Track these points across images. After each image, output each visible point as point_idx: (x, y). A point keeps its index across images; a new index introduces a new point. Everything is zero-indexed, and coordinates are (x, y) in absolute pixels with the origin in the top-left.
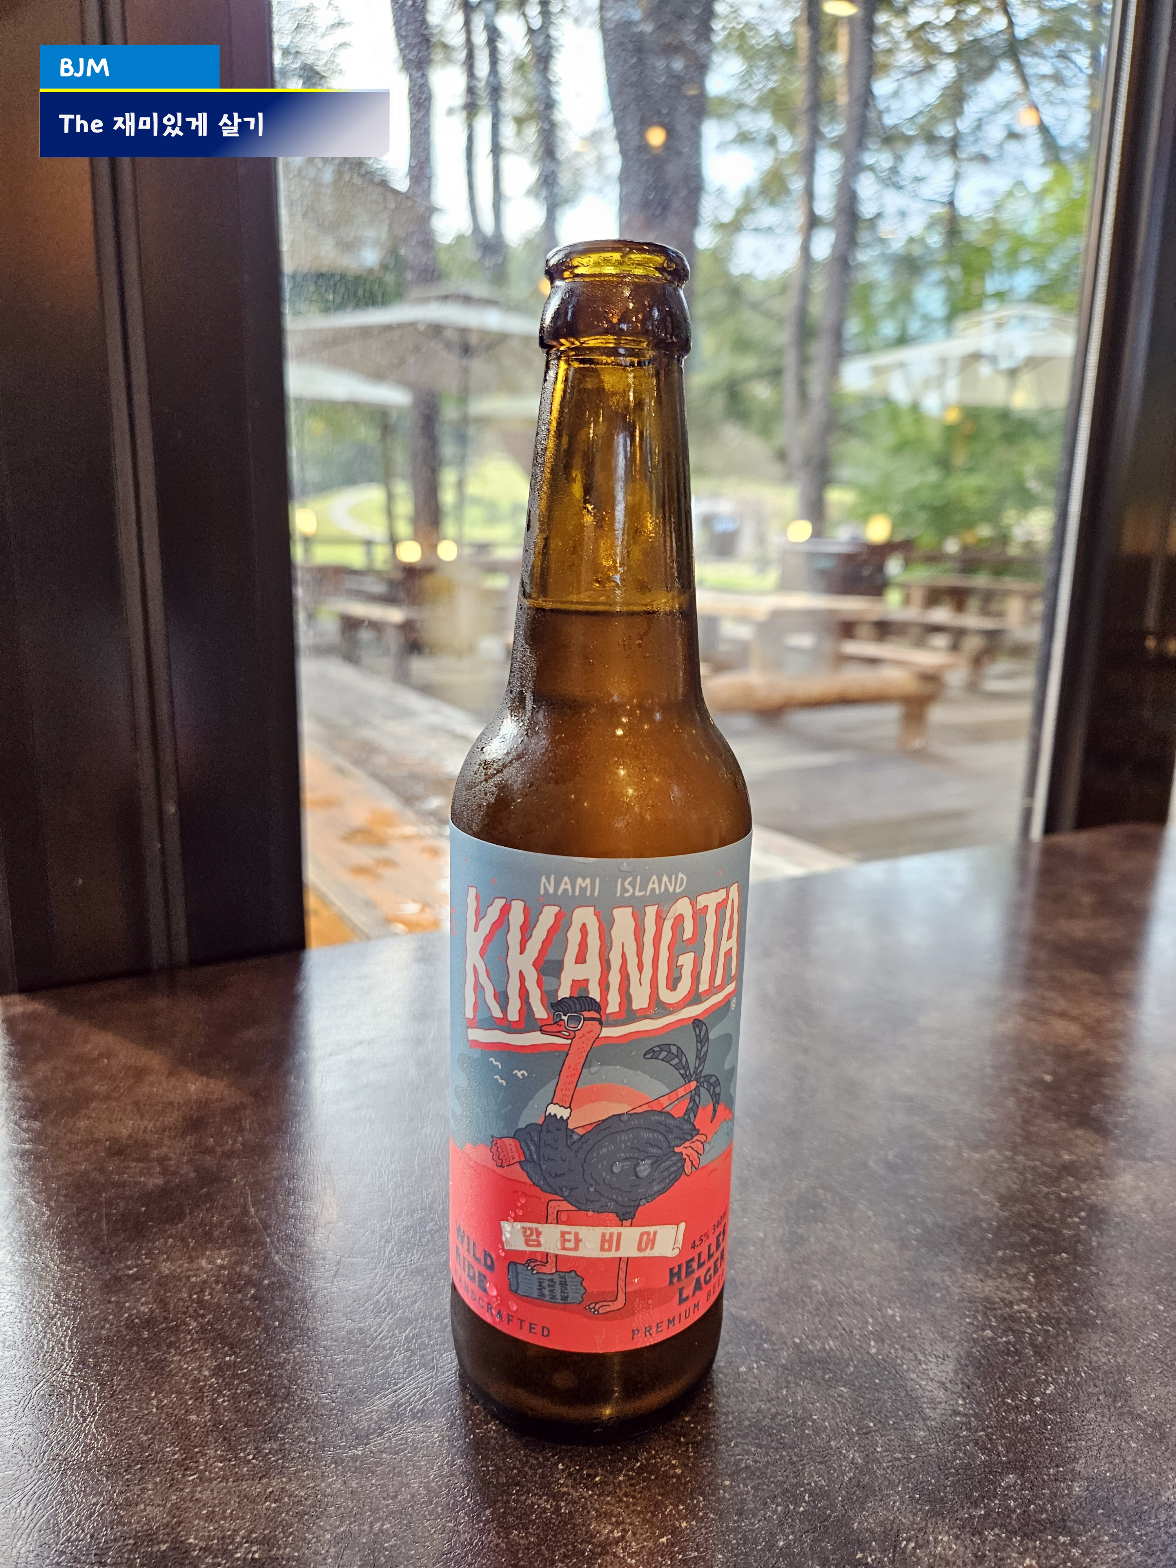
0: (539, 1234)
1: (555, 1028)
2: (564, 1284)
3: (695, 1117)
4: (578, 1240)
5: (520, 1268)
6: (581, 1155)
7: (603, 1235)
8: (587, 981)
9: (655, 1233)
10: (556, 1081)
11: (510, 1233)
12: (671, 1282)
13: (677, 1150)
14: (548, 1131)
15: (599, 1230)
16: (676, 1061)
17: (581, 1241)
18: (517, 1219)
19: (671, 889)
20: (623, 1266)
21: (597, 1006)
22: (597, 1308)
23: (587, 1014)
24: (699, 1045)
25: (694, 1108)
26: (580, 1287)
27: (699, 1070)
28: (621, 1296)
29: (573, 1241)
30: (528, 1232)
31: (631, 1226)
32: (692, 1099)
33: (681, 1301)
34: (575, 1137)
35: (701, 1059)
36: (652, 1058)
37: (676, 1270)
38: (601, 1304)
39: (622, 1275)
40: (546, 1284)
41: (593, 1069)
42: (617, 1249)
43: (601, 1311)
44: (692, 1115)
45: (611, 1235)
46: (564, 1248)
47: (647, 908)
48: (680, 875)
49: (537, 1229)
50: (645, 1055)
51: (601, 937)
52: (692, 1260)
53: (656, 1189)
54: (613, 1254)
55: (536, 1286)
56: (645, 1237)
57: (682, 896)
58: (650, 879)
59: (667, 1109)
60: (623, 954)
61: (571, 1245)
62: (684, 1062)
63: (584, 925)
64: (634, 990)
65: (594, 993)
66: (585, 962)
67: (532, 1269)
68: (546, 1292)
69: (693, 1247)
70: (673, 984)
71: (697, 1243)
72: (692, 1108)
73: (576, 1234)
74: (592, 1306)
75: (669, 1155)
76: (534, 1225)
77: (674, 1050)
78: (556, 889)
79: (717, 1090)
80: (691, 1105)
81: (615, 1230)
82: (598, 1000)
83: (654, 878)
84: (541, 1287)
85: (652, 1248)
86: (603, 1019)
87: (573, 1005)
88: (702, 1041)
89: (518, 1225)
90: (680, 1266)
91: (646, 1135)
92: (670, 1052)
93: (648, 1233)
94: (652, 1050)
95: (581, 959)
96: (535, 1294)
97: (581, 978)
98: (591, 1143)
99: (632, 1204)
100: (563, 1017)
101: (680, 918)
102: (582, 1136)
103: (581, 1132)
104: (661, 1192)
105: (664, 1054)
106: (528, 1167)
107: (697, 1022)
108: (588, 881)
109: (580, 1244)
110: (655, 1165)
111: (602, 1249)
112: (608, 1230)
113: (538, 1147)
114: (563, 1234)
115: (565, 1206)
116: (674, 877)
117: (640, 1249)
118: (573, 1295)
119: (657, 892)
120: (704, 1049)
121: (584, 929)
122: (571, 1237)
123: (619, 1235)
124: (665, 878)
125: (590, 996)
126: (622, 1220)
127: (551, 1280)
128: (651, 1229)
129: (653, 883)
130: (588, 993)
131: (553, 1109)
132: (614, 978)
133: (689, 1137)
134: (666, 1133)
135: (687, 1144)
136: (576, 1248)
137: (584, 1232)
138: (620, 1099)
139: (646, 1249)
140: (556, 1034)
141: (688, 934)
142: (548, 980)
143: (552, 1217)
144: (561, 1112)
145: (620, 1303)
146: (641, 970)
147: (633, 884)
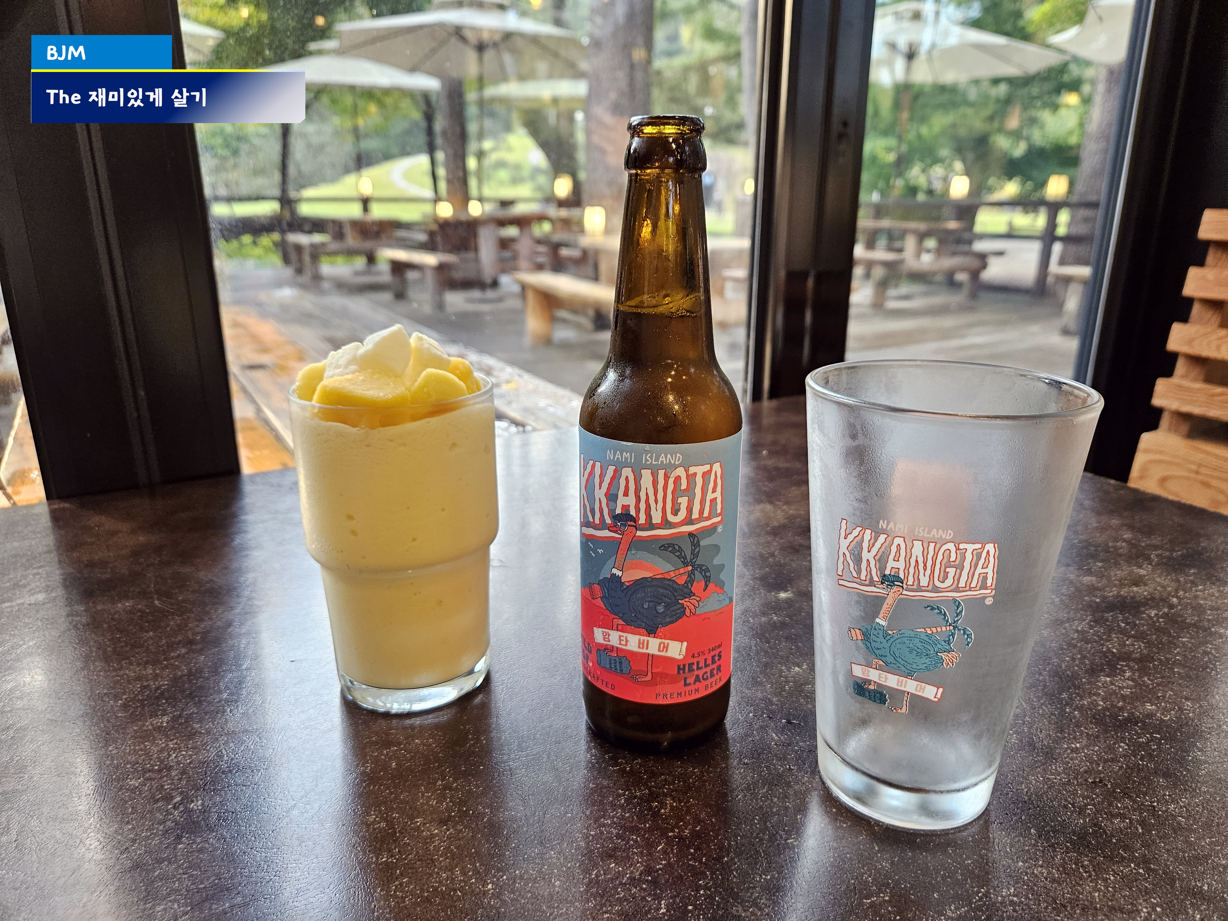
0: (609, 635)
1: (615, 529)
2: (621, 663)
3: (692, 586)
4: (627, 641)
5: (602, 652)
6: (628, 596)
7: (640, 640)
8: (629, 506)
9: (668, 644)
10: (615, 556)
11: (597, 634)
12: (678, 672)
13: (680, 601)
14: (612, 582)
15: (637, 637)
16: (678, 554)
18: (600, 627)
19: (673, 462)
20: (650, 658)
21: (635, 520)
22: (637, 678)
23: (629, 523)
24: (693, 547)
26: (628, 665)
27: (693, 561)
28: (650, 674)
29: (625, 641)
30: (605, 634)
31: (654, 637)
32: (689, 576)
33: (686, 685)
34: (625, 587)
35: (695, 555)
36: (664, 550)
37: (682, 667)
38: (639, 676)
39: (650, 663)
40: (612, 662)
41: (633, 552)
42: (647, 648)
43: (639, 680)
44: (689, 585)
45: (644, 641)
46: (620, 644)
48: (678, 455)
49: (608, 633)
50: (660, 548)
52: (693, 664)
53: (668, 620)
54: (644, 651)
55: (608, 662)
56: (662, 645)
59: (674, 579)
61: (623, 643)
62: (683, 554)
63: (627, 477)
65: (633, 512)
67: (607, 653)
68: (613, 666)
69: (693, 656)
70: (675, 512)
71: (696, 655)
72: (689, 581)
73: (626, 638)
74: (635, 676)
75: (676, 604)
76: (607, 630)
77: (677, 547)
80: (689, 579)
81: (646, 638)
84: (610, 663)
85: (666, 651)
86: (637, 527)
87: (623, 518)
88: (695, 546)
89: (601, 630)
90: (684, 665)
91: (661, 591)
92: (674, 548)
93: (664, 644)
94: (663, 546)
95: (626, 494)
96: (608, 667)
98: (633, 590)
99: (655, 626)
100: (618, 523)
102: (628, 587)
103: (627, 584)
104: (671, 623)
105: (670, 549)
106: (605, 600)
107: (691, 535)
108: (628, 454)
109: (628, 643)
110: (667, 608)
111: (639, 647)
112: (642, 638)
113: (608, 590)
114: (620, 636)
115: (621, 622)
117: (659, 650)
118: (626, 670)
120: (697, 550)
121: (627, 479)
122: (624, 638)
123: (648, 641)
124: (669, 456)
126: (649, 634)
127: (615, 660)
128: (666, 641)
131: (615, 571)
132: (643, 506)
133: (688, 596)
134: (674, 592)
135: (687, 600)
136: (626, 645)
137: (630, 637)
138: (647, 569)
139: (663, 651)
140: (615, 532)
141: (684, 486)
142: (611, 503)
143: (615, 627)
144: (619, 573)
145: (649, 678)
146: (656, 503)
147: (651, 457)
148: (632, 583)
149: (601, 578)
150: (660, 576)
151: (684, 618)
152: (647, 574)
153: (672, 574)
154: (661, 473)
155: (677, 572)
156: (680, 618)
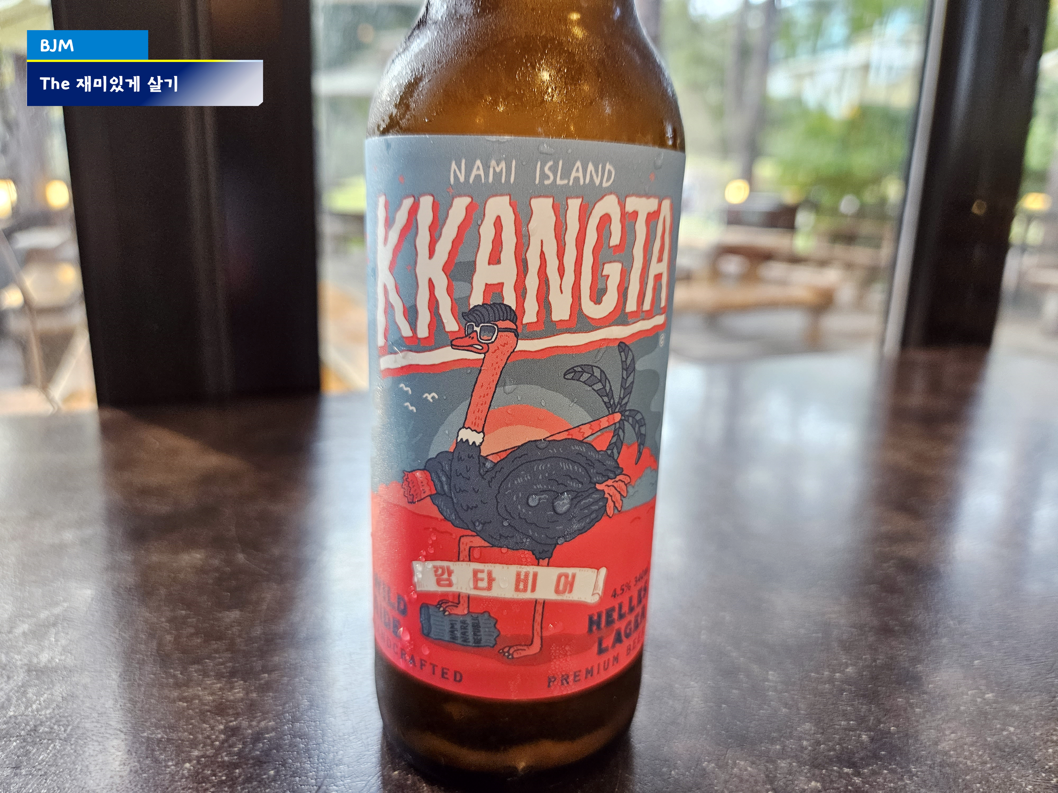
0: (450, 573)
1: (467, 341)
2: (476, 627)
3: (619, 453)
4: (491, 580)
5: (432, 610)
6: (495, 485)
7: (518, 575)
8: (502, 284)
9: (574, 576)
10: (468, 402)
11: (422, 573)
12: (590, 630)
13: (598, 487)
14: (460, 459)
15: (514, 569)
16: (599, 386)
17: (494, 580)
18: (428, 558)
19: (597, 182)
20: (539, 608)
21: (512, 315)
22: (511, 652)
23: (502, 324)
24: (625, 373)
25: (617, 444)
26: (493, 629)
27: (624, 402)
28: (537, 641)
29: (486, 579)
30: (440, 571)
31: (548, 565)
32: (616, 433)
33: (601, 651)
34: (488, 465)
35: (627, 390)
36: (572, 379)
37: (595, 618)
38: (515, 648)
39: (538, 618)
40: (458, 626)
41: (508, 388)
42: (533, 590)
43: (515, 656)
44: (615, 451)
45: (527, 575)
46: (476, 588)
47: (570, 201)
48: (608, 166)
49: (448, 568)
50: (565, 375)
51: (518, 233)
52: (613, 609)
53: (575, 527)
54: (528, 595)
55: (447, 628)
56: (563, 579)
57: (609, 191)
58: (574, 165)
59: (589, 439)
60: (542, 254)
61: (483, 584)
62: (608, 388)
63: (498, 218)
64: (554, 297)
65: (510, 300)
66: (499, 262)
67: (444, 611)
68: (458, 634)
69: (614, 596)
70: (597, 296)
71: (619, 591)
72: (615, 443)
73: (490, 574)
74: (506, 650)
75: (590, 491)
76: (445, 564)
77: (597, 373)
78: (467, 176)
79: (643, 430)
80: (614, 440)
81: (532, 569)
82: (514, 308)
83: (578, 164)
84: (452, 629)
85: (571, 591)
86: (519, 331)
87: (485, 313)
88: (629, 368)
89: (430, 565)
90: (600, 616)
91: (566, 466)
92: (592, 375)
93: (567, 576)
94: (572, 370)
95: (495, 259)
96: (447, 637)
97: (494, 281)
98: (506, 471)
99: (549, 541)
100: (475, 328)
101: (606, 219)
102: (496, 464)
103: (495, 459)
104: (581, 531)
105: (585, 376)
106: (439, 501)
107: (622, 345)
108: (503, 165)
109: (494, 584)
110: (575, 502)
111: (517, 589)
112: (524, 569)
113: (449, 478)
114: (475, 573)
115: (478, 542)
116: (600, 166)
117: (557, 591)
118: (486, 638)
119: (582, 182)
120: (630, 379)
121: (498, 223)
122: (484, 576)
123: (535, 575)
124: (591, 167)
125: (505, 303)
126: (538, 559)
127: (464, 622)
128: (570, 571)
129: (577, 170)
130: (503, 300)
131: (465, 434)
132: (532, 282)
133: (612, 475)
134: (588, 467)
135: (610, 482)
136: (489, 588)
137: (498, 570)
138: (537, 423)
139: (564, 592)
140: (469, 348)
141: (615, 240)
142: (459, 286)
143: (464, 554)
144: (474, 437)
145: (536, 648)
146: (562, 275)
147: (554, 169)
148: (504, 455)
149: (432, 454)
150: (564, 436)
151: (605, 518)
152: (539, 434)
153: (587, 430)
154: (574, 205)
155: (595, 426)
156: (597, 520)
